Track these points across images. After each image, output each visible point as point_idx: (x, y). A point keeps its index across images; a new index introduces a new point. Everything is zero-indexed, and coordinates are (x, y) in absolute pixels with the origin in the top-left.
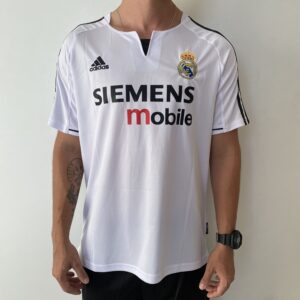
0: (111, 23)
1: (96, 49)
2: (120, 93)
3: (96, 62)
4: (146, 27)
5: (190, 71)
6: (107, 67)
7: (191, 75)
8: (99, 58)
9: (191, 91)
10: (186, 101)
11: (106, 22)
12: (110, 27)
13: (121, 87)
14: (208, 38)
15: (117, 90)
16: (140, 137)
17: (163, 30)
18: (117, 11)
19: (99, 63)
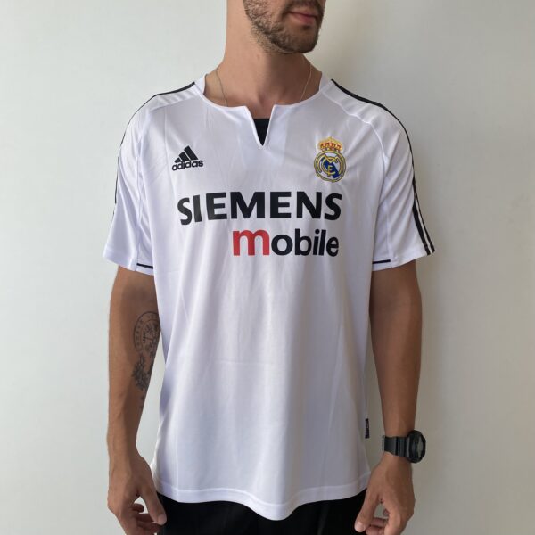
0: (206, 93)
1: (183, 136)
2: (222, 206)
4: (262, 99)
6: (200, 164)
7: (337, 175)
8: (188, 149)
9: (335, 200)
10: (327, 217)
11: (198, 90)
12: (204, 99)
13: (223, 195)
14: (363, 115)
15: (217, 201)
16: (254, 275)
17: (290, 103)
18: (216, 71)
19: (187, 158)
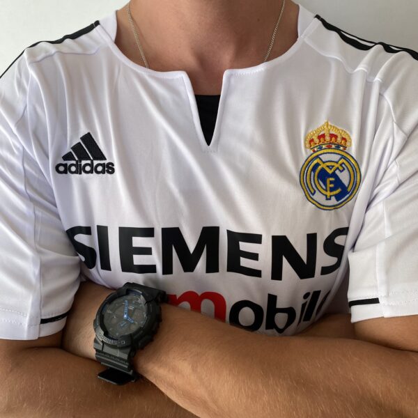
2: (147, 251)
3: (77, 148)
5: (338, 183)
6: (110, 169)
7: (343, 192)
8: (88, 139)
9: (339, 240)
10: (326, 270)
11: (105, 37)
13: (149, 232)
15: (138, 242)
19: (87, 155)
